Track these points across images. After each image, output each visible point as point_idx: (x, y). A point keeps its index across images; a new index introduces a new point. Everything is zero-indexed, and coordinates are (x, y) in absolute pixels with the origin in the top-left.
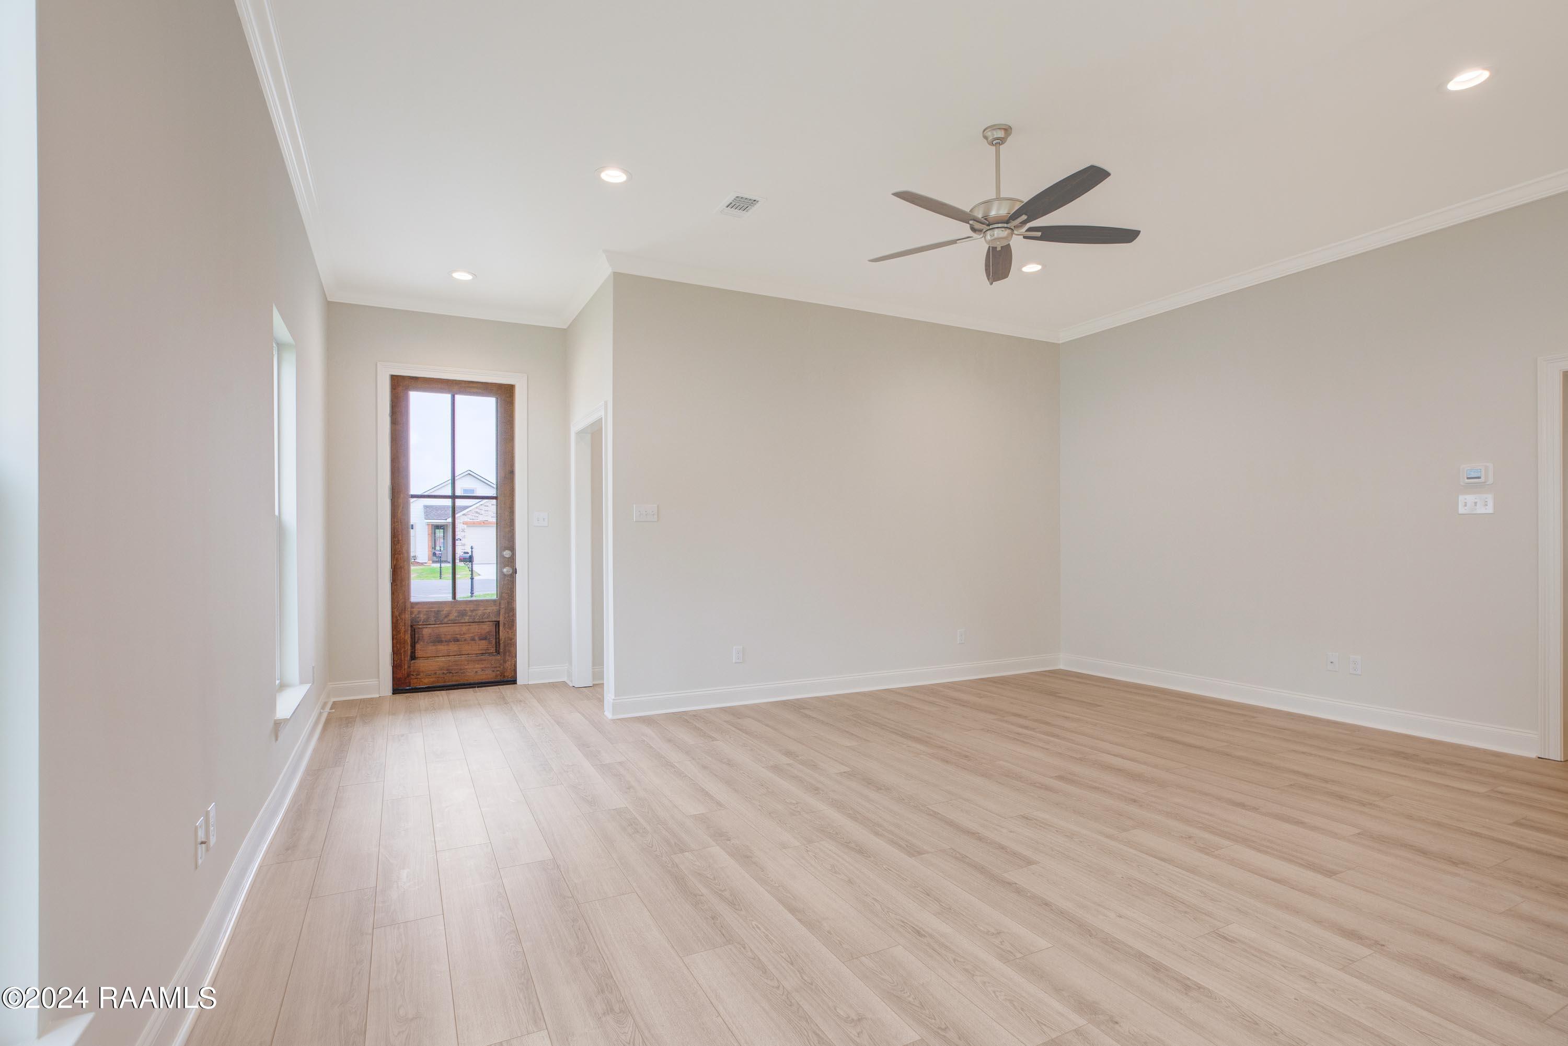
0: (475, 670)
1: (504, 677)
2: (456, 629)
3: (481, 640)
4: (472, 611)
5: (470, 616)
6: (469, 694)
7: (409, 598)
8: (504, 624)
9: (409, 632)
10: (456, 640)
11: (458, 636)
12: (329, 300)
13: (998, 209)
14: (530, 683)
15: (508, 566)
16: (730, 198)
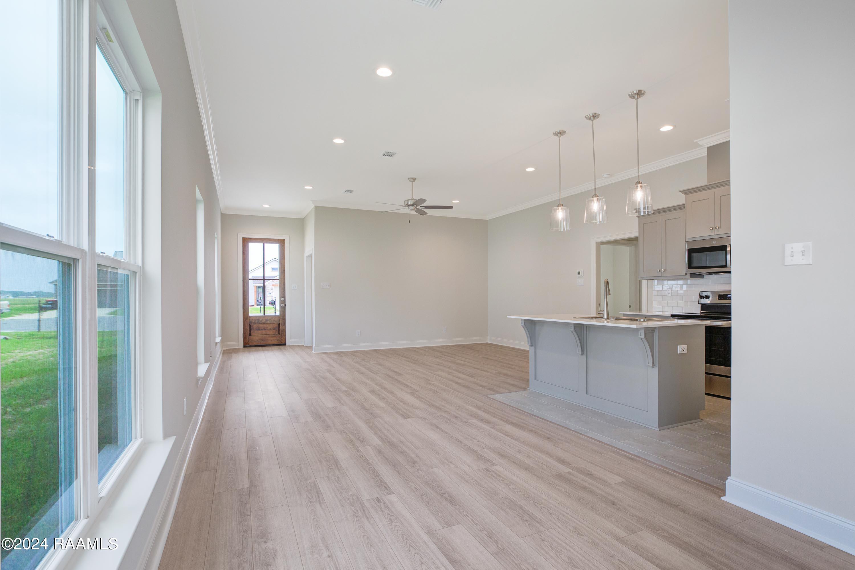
0: (271, 340)
1: (281, 343)
2: (265, 325)
3: (273, 329)
4: (270, 319)
5: (270, 321)
6: (269, 348)
7: (249, 315)
8: (281, 324)
9: (249, 326)
10: (265, 329)
11: (266, 328)
12: (222, 213)
13: (411, 202)
14: (291, 345)
15: (283, 303)
16: (345, 190)
